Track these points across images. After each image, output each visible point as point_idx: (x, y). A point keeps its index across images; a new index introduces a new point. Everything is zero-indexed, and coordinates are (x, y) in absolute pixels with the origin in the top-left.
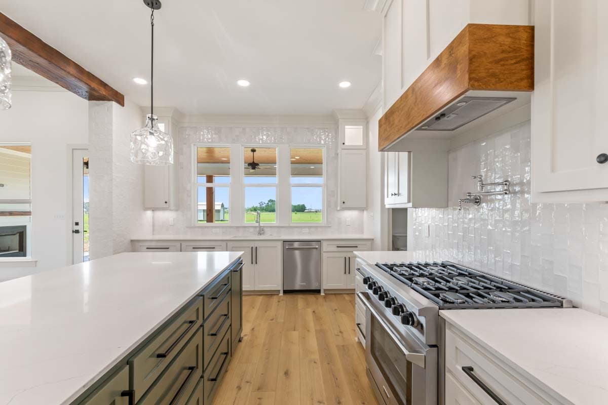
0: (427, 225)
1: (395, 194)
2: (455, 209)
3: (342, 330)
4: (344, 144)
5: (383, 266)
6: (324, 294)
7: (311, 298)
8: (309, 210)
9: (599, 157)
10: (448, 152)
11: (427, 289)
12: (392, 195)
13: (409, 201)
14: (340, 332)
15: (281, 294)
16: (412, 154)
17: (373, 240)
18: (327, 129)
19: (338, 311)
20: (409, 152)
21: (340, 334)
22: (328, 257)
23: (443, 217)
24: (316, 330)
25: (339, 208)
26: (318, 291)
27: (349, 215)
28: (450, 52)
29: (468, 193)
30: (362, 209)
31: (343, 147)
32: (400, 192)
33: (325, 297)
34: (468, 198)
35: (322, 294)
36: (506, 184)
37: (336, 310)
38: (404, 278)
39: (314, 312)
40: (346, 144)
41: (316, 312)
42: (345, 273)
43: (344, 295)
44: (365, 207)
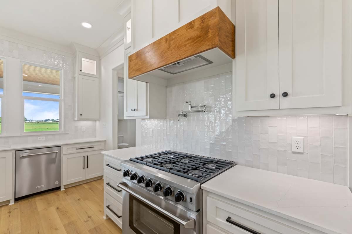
0: (152, 129)
1: (135, 110)
2: (171, 120)
3: (90, 216)
4: (81, 71)
5: (135, 160)
6: (64, 189)
7: (51, 196)
8: (29, 121)
9: (271, 95)
10: (166, 87)
11: (179, 171)
12: (132, 110)
13: (147, 115)
14: (89, 217)
15: (12, 203)
16: (148, 84)
17: (105, 141)
18: (64, 56)
19: (81, 200)
20: (147, 83)
21: (89, 219)
22: (68, 159)
23: (163, 125)
24: (65, 226)
25: (76, 119)
26: (59, 188)
27: (85, 124)
28: (202, 21)
29: (182, 111)
30: (95, 120)
31: (80, 73)
32: (138, 108)
33: (65, 192)
34: (182, 113)
35: (62, 189)
36: (205, 107)
37: (79, 200)
38: (160, 166)
39: (58, 208)
40: (83, 71)
41: (60, 207)
42: (84, 168)
43: (83, 185)
44: (98, 118)
